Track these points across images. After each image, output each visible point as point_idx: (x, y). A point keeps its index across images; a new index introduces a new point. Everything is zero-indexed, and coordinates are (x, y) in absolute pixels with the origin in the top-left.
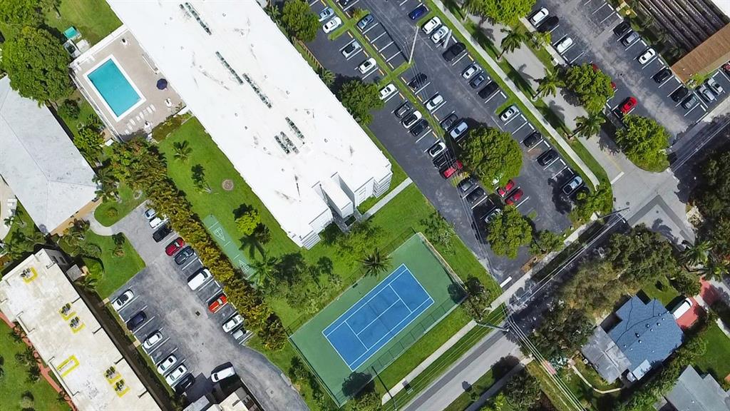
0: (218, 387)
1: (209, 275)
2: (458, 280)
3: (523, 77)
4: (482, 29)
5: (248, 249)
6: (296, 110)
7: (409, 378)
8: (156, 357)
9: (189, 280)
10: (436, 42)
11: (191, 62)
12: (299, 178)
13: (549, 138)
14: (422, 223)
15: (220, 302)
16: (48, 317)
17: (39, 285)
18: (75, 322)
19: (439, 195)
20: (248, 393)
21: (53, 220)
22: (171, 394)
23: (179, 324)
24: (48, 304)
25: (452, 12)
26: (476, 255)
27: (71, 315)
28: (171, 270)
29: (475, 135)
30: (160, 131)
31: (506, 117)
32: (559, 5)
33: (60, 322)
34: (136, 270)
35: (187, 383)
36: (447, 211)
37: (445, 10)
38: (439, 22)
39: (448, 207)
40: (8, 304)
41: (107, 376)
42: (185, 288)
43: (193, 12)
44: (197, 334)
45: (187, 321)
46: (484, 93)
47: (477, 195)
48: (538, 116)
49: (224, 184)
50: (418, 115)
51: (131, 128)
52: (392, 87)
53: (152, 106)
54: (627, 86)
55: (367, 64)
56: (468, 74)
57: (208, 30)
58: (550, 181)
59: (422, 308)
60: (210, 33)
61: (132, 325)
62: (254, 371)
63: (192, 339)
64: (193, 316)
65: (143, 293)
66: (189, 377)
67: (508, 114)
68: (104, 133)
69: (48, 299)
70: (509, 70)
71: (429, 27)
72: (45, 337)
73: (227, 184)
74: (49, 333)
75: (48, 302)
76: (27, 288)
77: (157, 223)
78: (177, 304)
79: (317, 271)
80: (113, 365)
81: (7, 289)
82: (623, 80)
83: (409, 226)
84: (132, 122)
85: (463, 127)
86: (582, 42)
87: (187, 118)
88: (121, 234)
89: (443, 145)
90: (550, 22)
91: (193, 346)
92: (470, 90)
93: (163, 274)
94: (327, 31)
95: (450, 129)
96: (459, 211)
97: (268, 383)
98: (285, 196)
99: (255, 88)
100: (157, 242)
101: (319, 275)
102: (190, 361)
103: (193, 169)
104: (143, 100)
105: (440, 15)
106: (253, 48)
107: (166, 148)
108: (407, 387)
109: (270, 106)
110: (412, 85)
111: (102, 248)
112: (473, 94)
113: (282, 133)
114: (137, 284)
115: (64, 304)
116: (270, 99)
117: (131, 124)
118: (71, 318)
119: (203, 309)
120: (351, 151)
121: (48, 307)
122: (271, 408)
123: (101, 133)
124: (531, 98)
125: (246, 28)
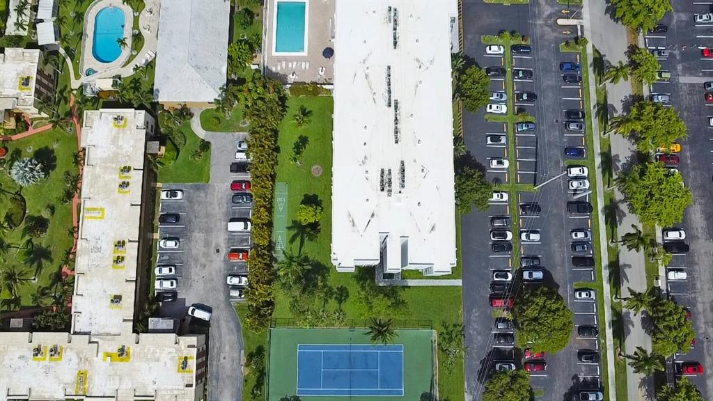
0: (188, 320)
1: (249, 229)
2: (436, 394)
3: (621, 274)
4: (617, 207)
5: (293, 232)
6: (415, 161)
8: (162, 258)
9: (232, 220)
10: (571, 188)
11: (364, 58)
12: (375, 216)
13: (603, 341)
14: (444, 324)
15: (241, 257)
16: (110, 164)
17: (121, 135)
18: (125, 185)
19: (476, 313)
20: (207, 343)
21: (168, 94)
22: (151, 295)
23: (197, 247)
24: (116, 155)
25: (603, 173)
26: (466, 387)
27: (126, 177)
28: (224, 201)
29: (544, 294)
30: (299, 87)
31: (580, 295)
32: (699, 238)
33: (114, 176)
34: (198, 180)
35: (169, 298)
36: (471, 332)
37: (599, 168)
38: (586, 174)
39: (474, 329)
40: (89, 132)
41: (116, 246)
42: (224, 223)
43: (395, 21)
44: (205, 266)
45: (205, 250)
46: (579, 261)
47: (506, 340)
48: (608, 316)
49: (314, 167)
50: (510, 236)
51: (279, 68)
52: (506, 197)
53: (308, 64)
54: (705, 351)
55: (500, 163)
56: (576, 235)
57: (395, 44)
58: (576, 377)
59: (389, 393)
60: (395, 48)
61: (163, 219)
62: (224, 330)
63: (199, 266)
64: (213, 250)
65: (190, 202)
66: (174, 294)
67: (584, 295)
68: (256, 56)
69: (119, 151)
70: (614, 260)
71: (575, 172)
72: (96, 178)
73: (316, 169)
74: (100, 177)
75: (118, 154)
76: (111, 132)
77: (241, 157)
78: (208, 231)
79: (332, 294)
80: (126, 241)
81: (97, 120)
82: (705, 344)
83: (432, 318)
84: (284, 64)
85: (538, 275)
86: (694, 284)
87: (326, 94)
88: (209, 143)
89: (510, 276)
90: (679, 246)
91: (196, 273)
92: (568, 249)
93: (216, 200)
94: (488, 110)
95: (526, 268)
96: (480, 341)
97: (227, 348)
98: (354, 223)
99: (396, 119)
100: (231, 171)
101: (330, 297)
102: (184, 282)
103: (300, 137)
104: (304, 54)
105: (592, 169)
106: (419, 85)
107: (293, 104)
109: (397, 142)
110: (523, 207)
111: (187, 142)
112: (568, 254)
113: (390, 170)
114: (192, 191)
115: (128, 165)
116: (401, 136)
117: (281, 65)
118: (124, 180)
119: (224, 251)
120: (433, 229)
121: (114, 158)
122: (214, 370)
123: (254, 55)
124: (614, 296)
125: (426, 64)
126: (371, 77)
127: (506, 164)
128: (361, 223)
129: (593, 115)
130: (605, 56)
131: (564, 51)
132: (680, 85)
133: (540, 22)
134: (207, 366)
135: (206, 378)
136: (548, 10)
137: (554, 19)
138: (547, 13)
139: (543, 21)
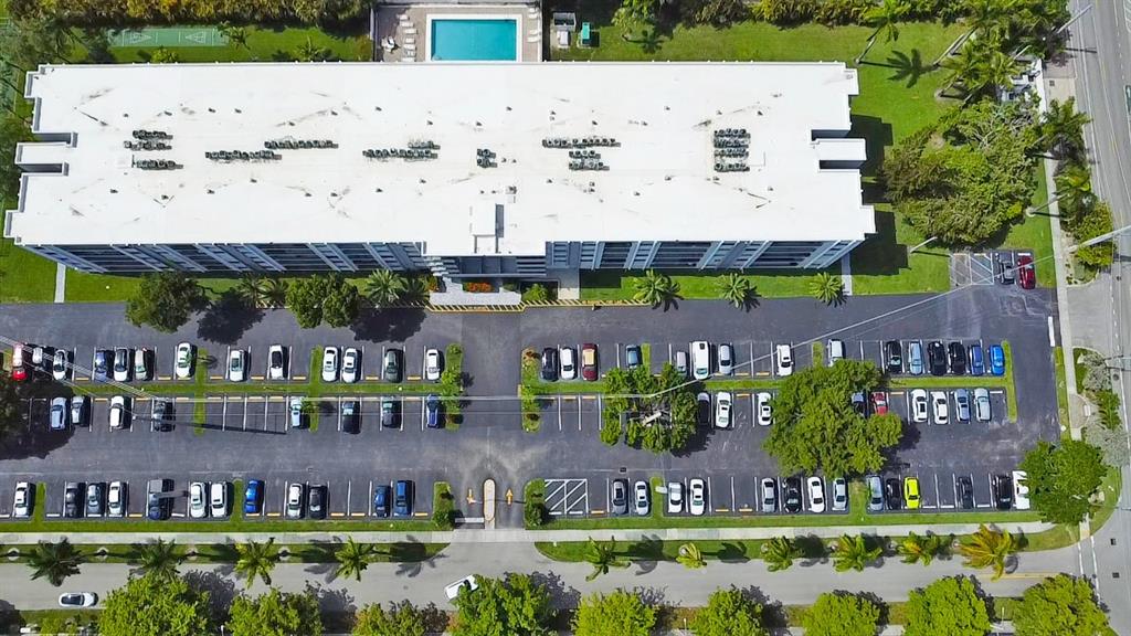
6: (181, 186)
10: (192, 485)
12: (101, 127)
25: (217, 547)
31: (21, 490)
37: (228, 539)
38: (215, 512)
50: (120, 376)
51: (405, 24)
52: (183, 372)
55: (236, 364)
56: (116, 489)
60: (364, 154)
71: (217, 492)
84: (412, 31)
85: (56, 421)
89: (59, 375)
94: (325, 348)
95: (71, 404)
98: (96, 97)
99: (245, 156)
106: (303, 193)
109: (208, 155)
110: (168, 405)
112: (88, 476)
113: (169, 148)
116: (222, 165)
117: (407, 28)
120: (76, 212)
124: (17, 551)
125: (340, 205)
126: (319, 118)
127: (237, 375)
128: (94, 107)
129: (319, 535)
131: (435, 490)
133: (488, 448)
136: (511, 464)
137: (495, 475)
138: (506, 463)
139: (491, 455)
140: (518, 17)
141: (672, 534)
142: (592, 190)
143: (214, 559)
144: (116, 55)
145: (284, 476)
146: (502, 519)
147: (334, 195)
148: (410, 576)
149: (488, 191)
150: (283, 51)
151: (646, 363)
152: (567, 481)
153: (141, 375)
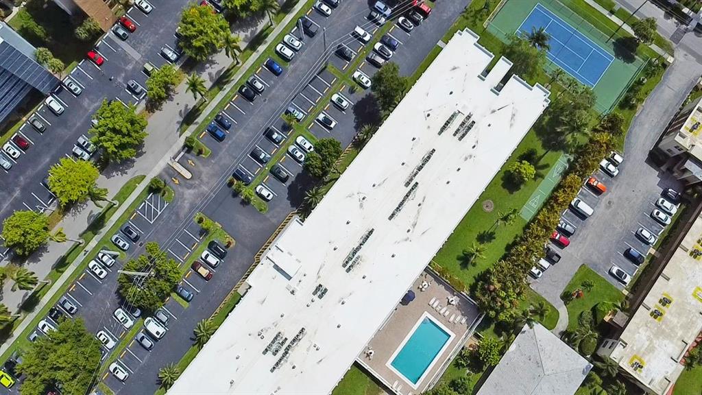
0: (663, 168)
1: (575, 199)
5: (542, 172)
6: (429, 127)
7: (605, 12)
8: (658, 230)
9: (583, 216)
10: (301, 45)
11: (406, 242)
12: (492, 109)
15: (595, 184)
16: (667, 331)
18: (665, 301)
19: (445, 16)
22: (683, 207)
23: (624, 218)
24: (657, 335)
25: (266, 36)
27: (659, 308)
28: (579, 239)
30: (452, 288)
33: (669, 317)
34: (590, 271)
36: (458, 7)
38: (281, 45)
39: (455, 6)
40: (669, 374)
44: (627, 199)
45: (619, 211)
49: (487, 210)
50: (378, 46)
51: (459, 318)
52: (356, 75)
53: (431, 303)
55: (340, 100)
56: (327, 11)
59: (546, 12)
60: (373, 229)
62: (641, 140)
63: (632, 202)
64: (613, 206)
66: (665, 195)
68: (470, 346)
69: (652, 336)
71: (288, 52)
72: (685, 327)
73: (489, 207)
74: (682, 325)
75: (655, 335)
76: (649, 360)
77: (544, 263)
78: (608, 224)
80: (688, 253)
81: (657, 381)
84: (452, 319)
85: (380, 4)
88: (562, 298)
89: (401, 19)
91: (638, 199)
92: (340, 8)
93: (586, 245)
94: (314, 147)
97: (647, 126)
98: (512, 117)
100: (560, 258)
102: (651, 199)
103: (482, 243)
105: (273, 46)
106: (377, 184)
107: (467, 277)
108: (612, 12)
109: (434, 150)
110: (348, 59)
111: (580, 312)
113: (455, 135)
114: (601, 267)
115: (651, 318)
117: (455, 319)
118: (662, 307)
119: (604, 199)
120: (454, 68)
121: (660, 333)
122: (665, 119)
123: (471, 349)
125: (356, 197)
126: (412, 222)
127: (335, 97)
128: (507, 113)
129: (233, 84)
130: (178, 122)
131: (207, 149)
132: (143, 54)
133: (205, 188)
134: (670, 124)
135: (676, 116)
136: (189, 194)
137: (191, 182)
138: (191, 191)
139: (201, 187)
140: (415, 387)
141: (93, 243)
142: (259, 335)
143: (262, 31)
144: (555, 153)
145: (273, 87)
146: (170, 171)
147: (364, 199)
148: (181, 111)
149: (303, 279)
150: (493, 240)
151: (178, 299)
152: (159, 213)
153: (372, 55)
